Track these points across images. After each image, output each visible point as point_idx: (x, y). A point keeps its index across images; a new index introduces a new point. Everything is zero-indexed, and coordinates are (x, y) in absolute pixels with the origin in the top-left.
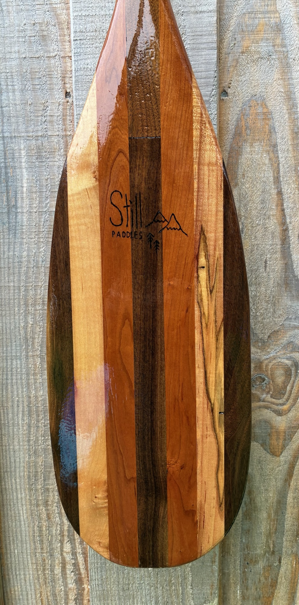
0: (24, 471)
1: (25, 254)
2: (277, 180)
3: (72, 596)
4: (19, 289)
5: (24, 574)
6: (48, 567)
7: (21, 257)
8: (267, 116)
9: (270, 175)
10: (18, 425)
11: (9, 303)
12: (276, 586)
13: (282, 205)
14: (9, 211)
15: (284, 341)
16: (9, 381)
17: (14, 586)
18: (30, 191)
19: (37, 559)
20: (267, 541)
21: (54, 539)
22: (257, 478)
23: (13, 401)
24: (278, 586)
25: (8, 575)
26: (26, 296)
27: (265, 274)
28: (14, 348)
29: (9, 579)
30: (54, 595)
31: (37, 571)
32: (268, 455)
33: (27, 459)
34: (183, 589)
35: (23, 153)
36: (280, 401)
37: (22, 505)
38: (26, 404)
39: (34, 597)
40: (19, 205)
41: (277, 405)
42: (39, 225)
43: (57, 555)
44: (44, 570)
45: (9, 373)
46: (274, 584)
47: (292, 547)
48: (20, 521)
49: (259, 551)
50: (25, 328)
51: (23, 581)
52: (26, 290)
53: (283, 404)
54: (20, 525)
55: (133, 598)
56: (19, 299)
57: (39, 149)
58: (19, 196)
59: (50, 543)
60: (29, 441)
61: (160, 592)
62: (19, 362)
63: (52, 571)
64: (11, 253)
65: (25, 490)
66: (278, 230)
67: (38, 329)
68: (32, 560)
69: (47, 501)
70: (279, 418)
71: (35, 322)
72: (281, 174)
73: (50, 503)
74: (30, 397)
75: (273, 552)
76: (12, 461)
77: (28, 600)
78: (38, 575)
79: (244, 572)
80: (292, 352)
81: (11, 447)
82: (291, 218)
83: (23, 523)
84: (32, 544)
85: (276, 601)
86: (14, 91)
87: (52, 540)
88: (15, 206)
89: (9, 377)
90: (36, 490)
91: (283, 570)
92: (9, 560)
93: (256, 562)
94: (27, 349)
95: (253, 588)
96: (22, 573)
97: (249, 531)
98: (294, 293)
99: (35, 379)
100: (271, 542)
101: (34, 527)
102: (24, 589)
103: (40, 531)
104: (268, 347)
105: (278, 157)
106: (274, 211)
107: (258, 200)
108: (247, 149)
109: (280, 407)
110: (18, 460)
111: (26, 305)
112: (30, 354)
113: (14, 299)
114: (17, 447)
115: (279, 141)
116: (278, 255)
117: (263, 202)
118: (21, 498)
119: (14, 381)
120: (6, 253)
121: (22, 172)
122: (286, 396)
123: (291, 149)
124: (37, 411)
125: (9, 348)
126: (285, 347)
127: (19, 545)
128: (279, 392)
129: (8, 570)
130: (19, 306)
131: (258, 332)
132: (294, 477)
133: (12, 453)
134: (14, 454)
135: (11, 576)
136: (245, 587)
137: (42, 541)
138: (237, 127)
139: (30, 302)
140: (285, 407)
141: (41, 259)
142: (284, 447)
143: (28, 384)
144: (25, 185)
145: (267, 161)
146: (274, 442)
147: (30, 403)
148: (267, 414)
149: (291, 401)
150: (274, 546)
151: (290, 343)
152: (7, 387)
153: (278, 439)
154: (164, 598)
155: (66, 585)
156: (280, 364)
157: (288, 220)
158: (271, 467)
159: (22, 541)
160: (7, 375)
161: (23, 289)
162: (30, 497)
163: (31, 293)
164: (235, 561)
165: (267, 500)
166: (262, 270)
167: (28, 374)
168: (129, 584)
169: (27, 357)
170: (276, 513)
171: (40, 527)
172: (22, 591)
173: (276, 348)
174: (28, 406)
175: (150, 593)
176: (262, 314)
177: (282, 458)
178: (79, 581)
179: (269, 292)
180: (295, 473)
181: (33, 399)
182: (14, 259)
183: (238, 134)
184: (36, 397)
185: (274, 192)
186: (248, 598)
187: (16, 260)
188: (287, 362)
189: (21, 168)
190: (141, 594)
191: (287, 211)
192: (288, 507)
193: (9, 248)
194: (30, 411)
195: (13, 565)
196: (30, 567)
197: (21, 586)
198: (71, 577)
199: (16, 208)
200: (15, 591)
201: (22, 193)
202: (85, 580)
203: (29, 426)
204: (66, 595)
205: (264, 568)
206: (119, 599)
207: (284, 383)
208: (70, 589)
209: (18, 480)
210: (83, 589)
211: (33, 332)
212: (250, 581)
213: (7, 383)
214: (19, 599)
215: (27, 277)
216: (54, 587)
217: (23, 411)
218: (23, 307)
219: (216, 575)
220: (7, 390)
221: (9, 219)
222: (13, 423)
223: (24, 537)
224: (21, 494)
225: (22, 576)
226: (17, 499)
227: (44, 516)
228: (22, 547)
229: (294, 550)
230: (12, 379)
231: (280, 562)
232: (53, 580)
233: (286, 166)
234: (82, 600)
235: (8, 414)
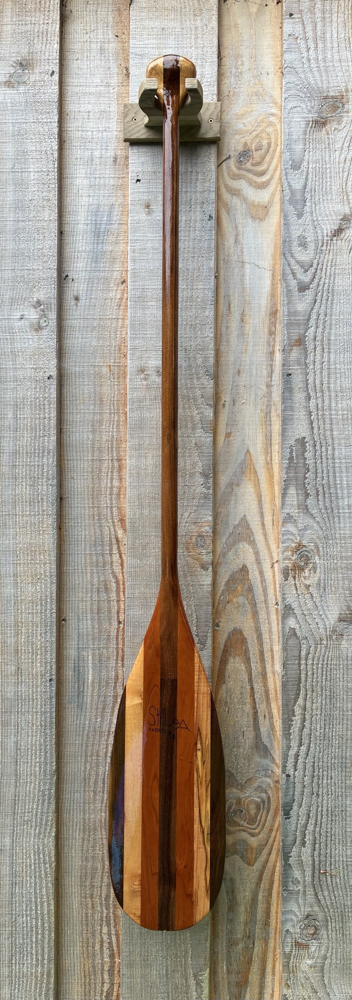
0: (78, 872)
1: (87, 722)
2: (250, 680)
3: (106, 968)
4: (82, 746)
5: (74, 950)
6: (90, 944)
7: (85, 724)
8: (244, 641)
9: (245, 677)
10: (76, 839)
11: (75, 755)
12: (251, 964)
13: (254, 696)
14: (78, 694)
15: (256, 785)
16: (72, 808)
17: (65, 959)
18: (93, 682)
19: (83, 939)
20: (245, 929)
21: (96, 923)
22: (238, 881)
23: (73, 822)
24: (253, 964)
25: (62, 950)
26: (86, 750)
27: (243, 741)
28: (76, 785)
29: (62, 954)
30: (94, 967)
31: (83, 948)
32: (245, 865)
33: (80, 863)
34: (185, 961)
35: (90, 658)
36: (253, 827)
37: (75, 897)
38: (82, 824)
39: (79, 968)
40: (85, 691)
41: (251, 829)
42: (98, 704)
43: (98, 936)
44: (88, 946)
45: (72, 802)
46: (250, 962)
47: (262, 933)
48: (73, 909)
49: (240, 936)
50: (85, 771)
51: (72, 955)
52: (87, 746)
53: (255, 829)
54: (73, 912)
55: (151, 967)
56: (82, 752)
57: (100, 655)
58: (86, 684)
59: (93, 926)
60: (82, 850)
61: (169, 963)
62: (79, 795)
63: (93, 947)
64: (78, 722)
65: (77, 886)
66: (251, 712)
67: (93, 773)
68: (79, 939)
69: (93, 895)
70: (252, 839)
71: (91, 768)
72: (253, 676)
73: (94, 896)
74: (85, 819)
75: (249, 937)
76: (70, 864)
77: (74, 970)
78: (83, 950)
79: (229, 951)
80: (260, 792)
81: (70, 854)
82: (259, 705)
83: (75, 910)
84: (80, 926)
85: (252, 975)
86: (87, 620)
87: (94, 923)
88: (83, 692)
89: (72, 805)
90: (85, 886)
91: (256, 950)
92: (63, 938)
93: (237, 944)
94: (85, 786)
95: (235, 964)
96: (72, 949)
97: (232, 920)
98: (262, 753)
99: (89, 807)
100: (247, 929)
101: (82, 914)
102: (72, 962)
103: (87, 917)
104: (245, 789)
105: (251, 666)
106: (248, 700)
107: (239, 692)
108: (231, 660)
109: (253, 831)
110: (74, 864)
111: (86, 756)
112: (87, 789)
113: (78, 752)
114: (74, 855)
115: (251, 656)
116: (251, 729)
117: (241, 693)
118: (75, 892)
119: (75, 807)
120: (75, 722)
121: (88, 670)
122: (257, 823)
123: (259, 661)
124: (89, 829)
125: (73, 785)
126: (256, 790)
127: (71, 927)
128: (252, 821)
129: (62, 946)
130: (81, 757)
131: (238, 779)
132: (263, 882)
133: (70, 859)
134: (72, 860)
135: (64, 951)
136: (229, 964)
137: (87, 925)
138: (225, 646)
139: (89, 754)
140: (257, 831)
141: (97, 726)
142: (256, 859)
143: (84, 810)
144: (90, 678)
145: (244, 668)
146: (249, 856)
147: (85, 823)
148: (245, 835)
149: (260, 826)
150: (250, 932)
151: (259, 787)
152: (70, 811)
153: (252, 853)
154: (172, 967)
155: (102, 959)
156: (253, 801)
157: (258, 706)
158: (247, 873)
159: (73, 924)
160: (70, 803)
161: (84, 745)
162: (81, 891)
163: (90, 748)
164: (222, 943)
165: (244, 898)
166: (241, 738)
167: (84, 803)
168: (148, 956)
169: (84, 791)
170: (251, 907)
171: (87, 914)
172: (70, 963)
173: (250, 790)
174: (83, 825)
175: (163, 963)
176: (241, 767)
177: (255, 868)
178: (112, 956)
179: (245, 752)
180: (264, 878)
181: (87, 821)
182: (80, 726)
183: (226, 651)
184: (89, 819)
185: (248, 687)
186: (232, 973)
187: (82, 726)
188: (257, 799)
189: (88, 667)
190: (156, 963)
191: (257, 700)
192: (259, 903)
193: (77, 719)
194: (84, 829)
195: (66, 943)
196: (78, 944)
197: (70, 959)
198: (106, 952)
199: (83, 693)
200: (65, 963)
201: (88, 683)
202: (116, 955)
203: (83, 840)
204: (103, 967)
205: (243, 949)
206: (141, 967)
207: (255, 814)
208: (105, 962)
209: (73, 879)
210: (115, 962)
211: (90, 774)
212: (233, 959)
213: (70, 809)
214: (68, 970)
215: (88, 738)
216: (94, 960)
217: (80, 829)
218: (84, 757)
219: (208, 950)
220: (70, 813)
221: (78, 699)
222: (72, 838)
223: (75, 921)
224: (75, 888)
225: (72, 952)
226: (72, 892)
227: (90, 906)
228: (73, 929)
229: (264, 935)
230: (73, 806)
231: (254, 945)
232: (94, 955)
233: (256, 672)
234: (114, 971)
235: (69, 831)
